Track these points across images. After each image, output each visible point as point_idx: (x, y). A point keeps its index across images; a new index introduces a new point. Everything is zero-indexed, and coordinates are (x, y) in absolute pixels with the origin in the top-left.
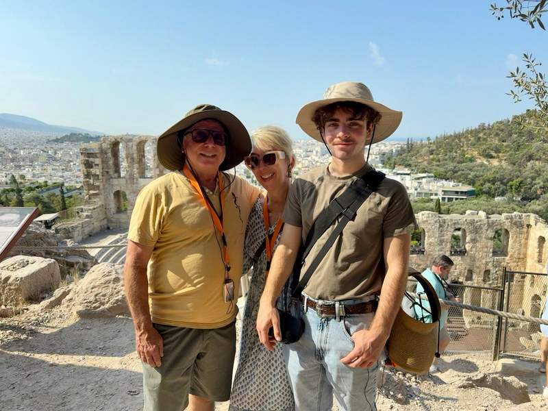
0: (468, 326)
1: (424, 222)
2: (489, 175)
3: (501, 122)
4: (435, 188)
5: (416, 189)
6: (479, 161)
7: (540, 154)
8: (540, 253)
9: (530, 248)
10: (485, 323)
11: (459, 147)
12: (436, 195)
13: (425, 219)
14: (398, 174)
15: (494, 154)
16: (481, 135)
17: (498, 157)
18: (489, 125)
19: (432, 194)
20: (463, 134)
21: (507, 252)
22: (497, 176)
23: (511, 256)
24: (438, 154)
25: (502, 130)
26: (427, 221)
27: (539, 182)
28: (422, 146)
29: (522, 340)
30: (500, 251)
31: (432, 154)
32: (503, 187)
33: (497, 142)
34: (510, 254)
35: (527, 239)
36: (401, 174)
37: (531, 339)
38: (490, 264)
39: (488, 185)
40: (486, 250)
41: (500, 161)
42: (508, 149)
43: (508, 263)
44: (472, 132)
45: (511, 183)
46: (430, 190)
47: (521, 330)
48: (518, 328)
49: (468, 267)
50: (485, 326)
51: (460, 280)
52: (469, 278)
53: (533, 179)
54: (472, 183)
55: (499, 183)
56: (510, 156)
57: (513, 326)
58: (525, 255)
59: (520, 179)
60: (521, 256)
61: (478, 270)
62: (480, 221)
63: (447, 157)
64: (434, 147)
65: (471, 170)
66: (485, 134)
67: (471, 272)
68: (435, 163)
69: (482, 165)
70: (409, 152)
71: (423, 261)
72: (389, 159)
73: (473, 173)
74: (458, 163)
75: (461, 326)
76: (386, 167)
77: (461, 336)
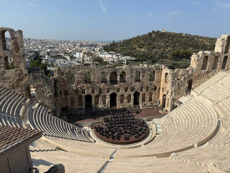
0: (141, 108)
1: (125, 69)
2: (141, 54)
3: (144, 35)
4: (124, 59)
5: (117, 59)
6: (137, 49)
7: (157, 46)
8: (166, 79)
9: (162, 77)
10: (147, 106)
11: (131, 44)
12: (124, 61)
13: (126, 68)
14: (110, 54)
15: (142, 47)
16: (138, 40)
17: (144, 48)
18: (140, 36)
19: (123, 61)
20: (132, 39)
21: (154, 80)
22: (144, 54)
23: (156, 81)
24: (124, 47)
25: (145, 38)
26: (126, 69)
27: (157, 56)
28: (118, 43)
29: (160, 111)
30: (152, 79)
31: (121, 47)
32: (146, 58)
33: (143, 42)
34: (155, 80)
35: (161, 74)
36: (111, 54)
37: (163, 110)
38: (149, 84)
39: (141, 57)
40: (147, 79)
41: (144, 49)
42: (147, 45)
43: (155, 84)
44: (135, 38)
45: (148, 56)
46: (122, 60)
47: (159, 107)
48: (158, 107)
49: (141, 86)
50: (147, 107)
51: (138, 91)
52: (141, 90)
53: (155, 55)
54: (136, 57)
55: (144, 57)
56: (148, 47)
57: (157, 106)
58: (160, 80)
59: (151, 55)
60: (159, 81)
61: (144, 87)
62: (145, 68)
63: (127, 48)
64: (122, 44)
65: (135, 52)
66: (139, 39)
67: (142, 88)
68: (123, 50)
69: (139, 50)
70: (114, 46)
71: (125, 85)
72: (107, 48)
73: (136, 53)
74: (131, 50)
75: (139, 108)
76: (106, 51)
77: (139, 112)
